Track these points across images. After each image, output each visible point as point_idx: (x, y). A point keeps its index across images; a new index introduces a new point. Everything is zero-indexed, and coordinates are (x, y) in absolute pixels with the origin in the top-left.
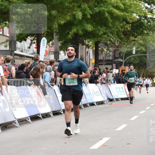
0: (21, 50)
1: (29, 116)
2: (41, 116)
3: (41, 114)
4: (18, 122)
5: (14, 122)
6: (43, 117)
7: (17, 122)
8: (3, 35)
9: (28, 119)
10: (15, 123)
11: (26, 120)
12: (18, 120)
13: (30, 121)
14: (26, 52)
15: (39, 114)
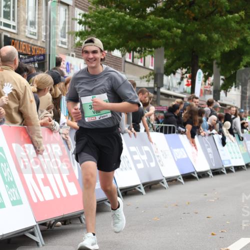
0: (168, 87)
1: (182, 175)
2: (196, 175)
3: (197, 173)
4: (167, 182)
5: (161, 181)
6: (200, 177)
7: (165, 181)
8: (144, 67)
9: (180, 178)
10: (163, 183)
11: (176, 180)
12: (166, 179)
13: (182, 180)
14: (174, 91)
15: (194, 173)
